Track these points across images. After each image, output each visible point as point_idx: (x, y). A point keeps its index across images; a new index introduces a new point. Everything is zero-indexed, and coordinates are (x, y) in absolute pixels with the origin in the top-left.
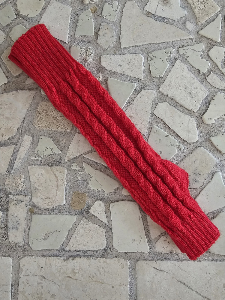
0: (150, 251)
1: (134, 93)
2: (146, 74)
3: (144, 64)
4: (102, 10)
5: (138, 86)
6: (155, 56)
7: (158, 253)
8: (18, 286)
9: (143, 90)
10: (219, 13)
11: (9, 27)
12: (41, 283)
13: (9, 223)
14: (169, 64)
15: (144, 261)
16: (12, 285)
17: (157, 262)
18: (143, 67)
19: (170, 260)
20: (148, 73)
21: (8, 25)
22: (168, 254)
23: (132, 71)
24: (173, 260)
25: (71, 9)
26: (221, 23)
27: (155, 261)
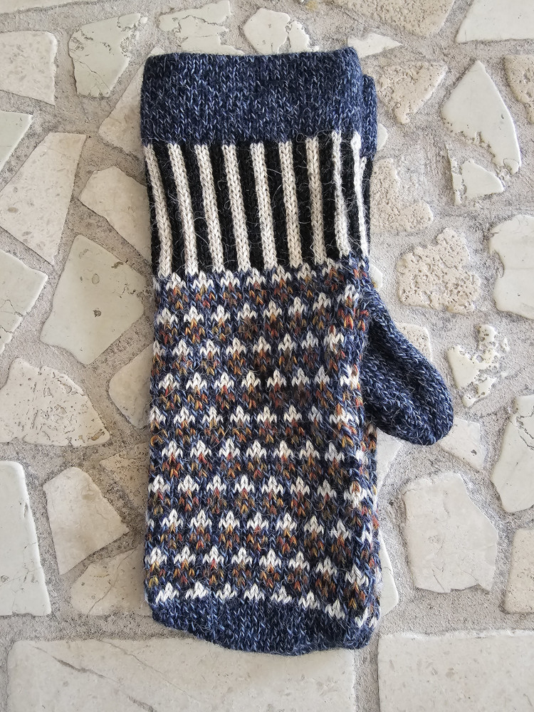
0: (52, 612)
1: (27, 141)
2: (64, 87)
3: (56, 60)
5: (39, 121)
6: (89, 37)
7: (76, 618)
9: (51, 134)
14: (129, 59)
15: (33, 643)
17: (73, 644)
18: (54, 68)
19: (112, 635)
20: (69, 86)
22: (106, 618)
23: (22, 78)
24: (122, 635)
27: (64, 642)
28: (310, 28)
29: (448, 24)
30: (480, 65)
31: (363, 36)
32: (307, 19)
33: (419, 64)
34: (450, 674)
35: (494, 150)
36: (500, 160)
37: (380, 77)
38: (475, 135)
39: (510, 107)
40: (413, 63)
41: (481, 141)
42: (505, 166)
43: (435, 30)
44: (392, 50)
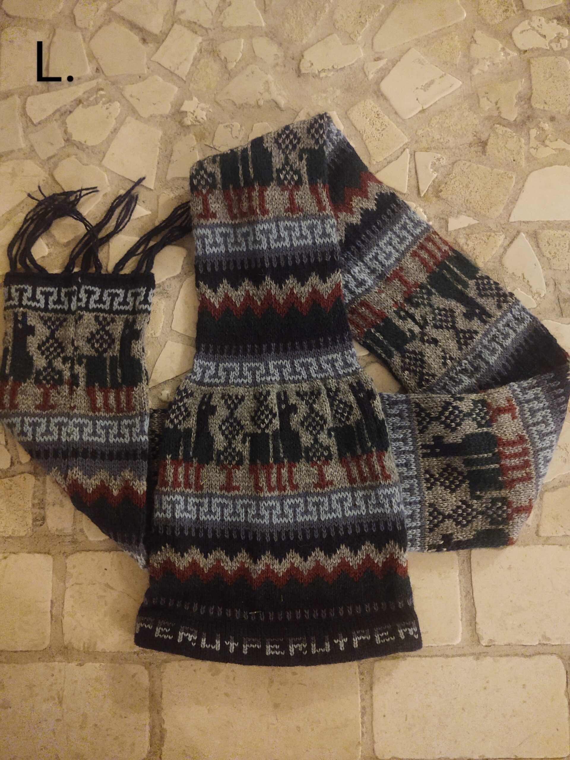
4: (214, 135)
8: (63, 603)
10: (405, 146)
11: (52, 160)
12: (103, 597)
13: (47, 495)
16: (52, 601)
21: (50, 158)
25: (160, 133)
26: (409, 164)
28: (427, 211)
29: (505, 211)
30: (523, 235)
31: (457, 217)
32: (425, 206)
33: (488, 234)
34: (510, 568)
35: (531, 284)
36: (534, 290)
37: (467, 240)
38: (520, 275)
39: (539, 260)
40: (485, 233)
41: (524, 278)
42: (537, 293)
43: (497, 214)
44: (473, 225)
